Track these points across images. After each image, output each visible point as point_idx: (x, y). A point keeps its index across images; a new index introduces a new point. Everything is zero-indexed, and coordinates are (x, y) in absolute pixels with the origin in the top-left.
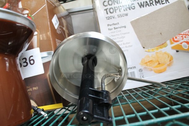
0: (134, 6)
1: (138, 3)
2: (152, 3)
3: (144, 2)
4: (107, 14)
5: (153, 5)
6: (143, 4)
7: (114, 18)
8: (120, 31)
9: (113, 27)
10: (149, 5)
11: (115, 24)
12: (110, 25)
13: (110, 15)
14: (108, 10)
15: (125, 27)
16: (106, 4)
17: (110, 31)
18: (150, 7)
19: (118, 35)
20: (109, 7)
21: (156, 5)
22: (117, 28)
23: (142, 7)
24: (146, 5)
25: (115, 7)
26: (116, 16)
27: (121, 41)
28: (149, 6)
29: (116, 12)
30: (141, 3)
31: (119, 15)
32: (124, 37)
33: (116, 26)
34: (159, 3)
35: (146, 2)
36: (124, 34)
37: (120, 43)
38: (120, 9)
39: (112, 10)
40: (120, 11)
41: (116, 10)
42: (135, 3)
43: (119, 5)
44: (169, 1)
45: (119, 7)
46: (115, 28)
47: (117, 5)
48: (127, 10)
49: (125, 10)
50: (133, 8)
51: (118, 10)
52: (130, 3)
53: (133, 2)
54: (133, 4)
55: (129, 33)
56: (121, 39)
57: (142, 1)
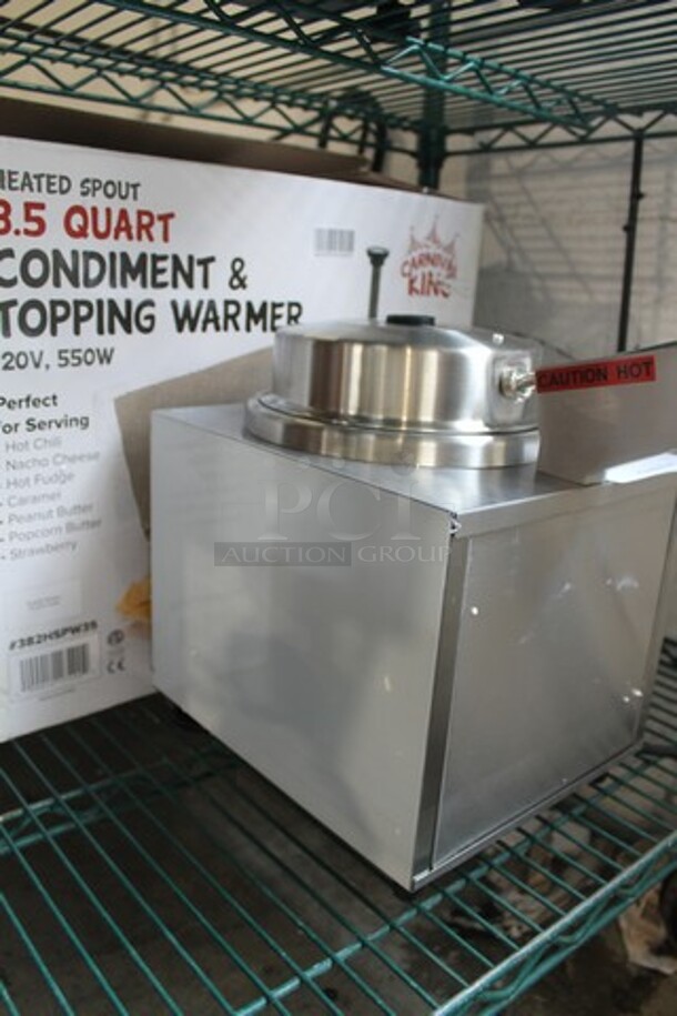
0: (151, 318)
1: (174, 305)
2: (233, 317)
3: (201, 303)
4: (7, 332)
5: (237, 328)
6: (193, 310)
7: (37, 365)
8: (56, 442)
9: (20, 415)
10: (221, 322)
11: (36, 403)
12: (11, 405)
13: (18, 343)
14: (14, 313)
15: (84, 423)
16: (11, 269)
17: (5, 439)
18: (222, 332)
19: (42, 463)
20: (22, 293)
21: (248, 329)
22: (41, 426)
23: (186, 326)
24: (206, 321)
25: (54, 304)
26: (50, 357)
27: (52, 497)
28: (217, 328)
29: (54, 332)
30: (187, 306)
31: (68, 355)
32: (70, 477)
33: (40, 414)
34: (261, 323)
35: (212, 306)
36: (72, 459)
37: (44, 506)
38: (79, 320)
39: (33, 318)
40: (77, 331)
41: (56, 320)
42: (163, 297)
43: (83, 293)
44: (300, 320)
45: (78, 303)
46: (31, 425)
47: (68, 293)
48: (112, 331)
49: (100, 331)
50: (146, 324)
51: (70, 321)
52: (135, 292)
53: (150, 293)
54: (150, 303)
55: (96, 456)
56: (52, 488)
57: (196, 295)
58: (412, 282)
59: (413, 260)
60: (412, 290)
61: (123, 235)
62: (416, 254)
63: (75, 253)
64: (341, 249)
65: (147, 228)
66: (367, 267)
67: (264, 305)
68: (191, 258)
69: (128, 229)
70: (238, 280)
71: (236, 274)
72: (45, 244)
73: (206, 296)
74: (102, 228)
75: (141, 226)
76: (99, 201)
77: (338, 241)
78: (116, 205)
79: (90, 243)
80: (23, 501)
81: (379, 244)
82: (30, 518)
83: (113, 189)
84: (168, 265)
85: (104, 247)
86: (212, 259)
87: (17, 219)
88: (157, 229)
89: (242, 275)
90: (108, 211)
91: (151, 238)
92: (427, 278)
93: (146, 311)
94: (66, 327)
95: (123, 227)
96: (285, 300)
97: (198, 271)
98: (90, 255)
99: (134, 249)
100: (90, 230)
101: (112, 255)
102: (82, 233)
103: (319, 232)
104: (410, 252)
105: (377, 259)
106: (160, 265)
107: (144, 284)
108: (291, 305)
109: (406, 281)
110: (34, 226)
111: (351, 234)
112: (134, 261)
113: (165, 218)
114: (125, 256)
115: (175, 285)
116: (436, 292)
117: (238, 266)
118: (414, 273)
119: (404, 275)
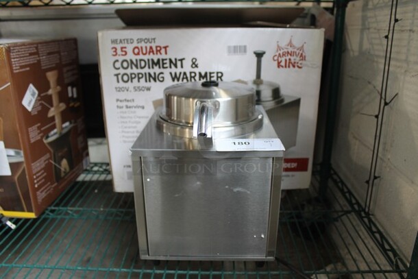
0: (163, 78)
1: (171, 74)
2: (194, 77)
3: (180, 73)
4: (118, 81)
6: (178, 75)
7: (127, 90)
8: (135, 112)
9: (124, 104)
10: (189, 79)
11: (128, 101)
12: (121, 101)
13: (122, 84)
14: (120, 77)
15: (143, 108)
16: (118, 65)
17: (119, 110)
18: (189, 82)
19: (131, 118)
20: (122, 71)
21: (200, 80)
22: (130, 107)
23: (176, 80)
24: (183, 79)
25: (131, 74)
26: (131, 88)
27: (135, 127)
29: (132, 81)
30: (176, 74)
31: (137, 88)
32: (139, 122)
33: (129, 104)
34: (205, 79)
35: (185, 74)
36: (140, 117)
37: (131, 130)
38: (139, 78)
39: (125, 78)
40: (139, 81)
41: (132, 79)
42: (166, 72)
43: (140, 71)
44: (223, 78)
45: (139, 74)
46: (127, 107)
47: (135, 71)
48: (150, 81)
49: (146, 81)
50: (161, 79)
51: (137, 79)
52: (157, 70)
53: (162, 70)
54: (162, 73)
55: (147, 117)
56: (134, 125)
57: (179, 70)
58: (279, 63)
59: (279, 54)
60: (279, 65)
61: (151, 54)
62: (281, 52)
63: (137, 60)
64: (240, 52)
65: (159, 51)
66: (255, 59)
67: (206, 73)
68: (176, 59)
69: (153, 52)
70: (195, 65)
71: (194, 63)
72: (128, 58)
73: (182, 71)
74: (144, 52)
75: (157, 51)
76: (143, 45)
77: (240, 50)
78: (148, 45)
79: (141, 57)
80: (126, 127)
81: (260, 49)
82: (128, 132)
83: (147, 40)
84: (168, 61)
85: (146, 58)
86: (184, 59)
87: (119, 51)
88: (163, 51)
89: (196, 63)
90: (146, 47)
91: (161, 54)
92: (288, 61)
93: (161, 75)
94: (135, 80)
95: (151, 51)
96: (216, 71)
97: (179, 63)
98: (141, 60)
99: (155, 58)
100: (141, 53)
101: (148, 60)
102: (138, 54)
103: (229, 47)
104: (277, 51)
105: (259, 55)
106: (165, 62)
107: (160, 67)
108: (218, 73)
109: (275, 63)
110: (124, 53)
111: (245, 47)
112: (156, 61)
113: (165, 48)
114: (153, 60)
115: (171, 67)
116: (294, 66)
117: (194, 60)
118: (280, 59)
119: (275, 60)
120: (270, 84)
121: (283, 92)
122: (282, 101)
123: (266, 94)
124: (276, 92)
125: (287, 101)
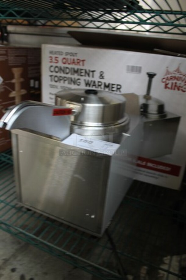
1: (85, 80)
2: (100, 86)
3: (92, 81)
4: (51, 81)
5: (101, 88)
6: (90, 82)
7: (57, 88)
9: (54, 97)
10: (97, 86)
12: (52, 94)
13: (54, 83)
14: (53, 78)
16: (52, 69)
17: (51, 100)
20: (54, 74)
21: (105, 89)
23: (88, 86)
24: (93, 86)
25: (60, 77)
26: (59, 87)
29: (60, 82)
30: (88, 81)
34: (108, 88)
35: (94, 82)
39: (56, 79)
42: (82, 78)
43: (65, 75)
44: (121, 90)
45: (64, 77)
47: (63, 75)
48: (71, 84)
49: (69, 83)
50: (79, 84)
52: (76, 76)
53: (80, 77)
54: (79, 79)
57: (90, 79)
58: (166, 85)
59: (168, 78)
60: (166, 87)
62: (169, 76)
63: (64, 68)
64: (136, 71)
66: (147, 79)
67: (109, 84)
68: (89, 71)
70: (102, 76)
71: (101, 75)
72: (58, 65)
73: (93, 79)
74: (69, 62)
75: (77, 62)
76: (68, 57)
77: (136, 69)
78: (72, 58)
79: (67, 65)
81: (152, 71)
83: (72, 54)
84: (84, 71)
85: (70, 66)
86: (95, 71)
87: (54, 61)
88: (81, 63)
89: (103, 75)
92: (174, 85)
93: (79, 81)
94: (62, 81)
95: (74, 62)
96: (116, 83)
97: (91, 74)
98: (67, 68)
99: (76, 67)
100: (67, 62)
101: (72, 69)
102: (64, 63)
103: (128, 66)
104: (166, 75)
105: (151, 76)
106: (82, 71)
107: (78, 75)
108: (118, 85)
109: (163, 84)
110: (56, 61)
111: (140, 68)
113: (83, 61)
114: (74, 69)
115: (85, 76)
116: (179, 90)
117: (102, 73)
118: (168, 82)
119: (163, 82)
120: (157, 101)
121: (167, 109)
122: (165, 116)
123: (153, 108)
124: (161, 108)
125: (169, 117)
